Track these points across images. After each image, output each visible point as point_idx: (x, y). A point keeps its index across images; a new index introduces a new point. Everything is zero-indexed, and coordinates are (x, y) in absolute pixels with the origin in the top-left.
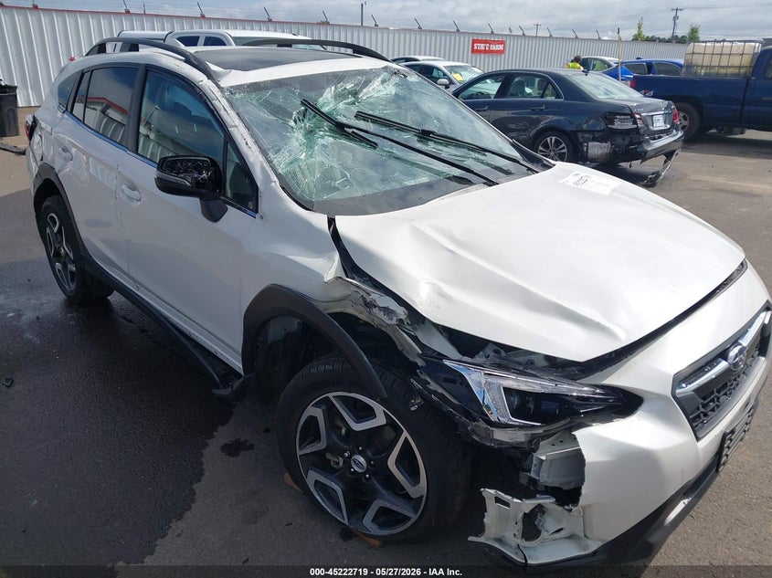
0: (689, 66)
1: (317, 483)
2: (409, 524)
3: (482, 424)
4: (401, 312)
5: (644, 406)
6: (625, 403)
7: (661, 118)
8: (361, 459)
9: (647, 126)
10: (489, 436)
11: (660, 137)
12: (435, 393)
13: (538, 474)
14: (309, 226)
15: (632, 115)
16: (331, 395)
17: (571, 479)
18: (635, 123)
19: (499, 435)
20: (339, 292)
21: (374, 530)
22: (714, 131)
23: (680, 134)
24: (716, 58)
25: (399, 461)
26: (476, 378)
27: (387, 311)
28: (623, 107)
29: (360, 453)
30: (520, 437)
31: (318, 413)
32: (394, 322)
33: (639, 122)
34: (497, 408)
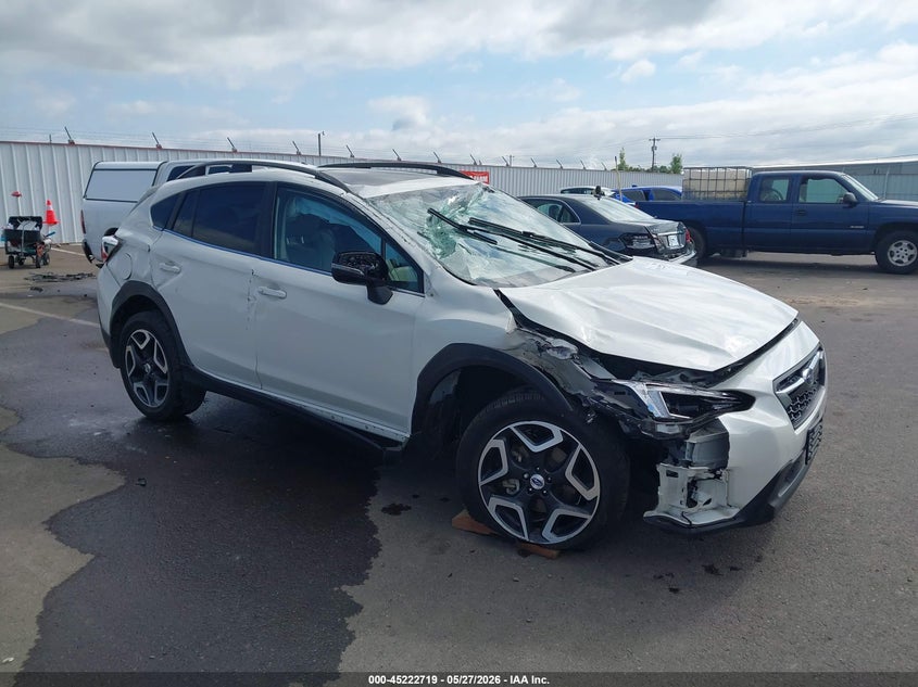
0: (687, 191)
1: (499, 509)
2: (585, 525)
3: (650, 420)
4: (573, 348)
5: (756, 403)
6: (743, 401)
7: (675, 238)
8: (540, 478)
9: (664, 245)
10: (653, 431)
11: (676, 256)
12: (609, 404)
13: (691, 457)
14: (479, 296)
15: (649, 236)
16: (511, 427)
17: (713, 461)
18: (652, 242)
19: (662, 428)
20: (517, 341)
21: (553, 539)
22: (717, 254)
23: (693, 254)
24: (704, 184)
25: (574, 472)
26: (639, 388)
27: (561, 349)
28: (641, 228)
29: (538, 473)
30: (676, 430)
31: (500, 444)
32: (568, 356)
33: (656, 241)
34: (658, 409)
